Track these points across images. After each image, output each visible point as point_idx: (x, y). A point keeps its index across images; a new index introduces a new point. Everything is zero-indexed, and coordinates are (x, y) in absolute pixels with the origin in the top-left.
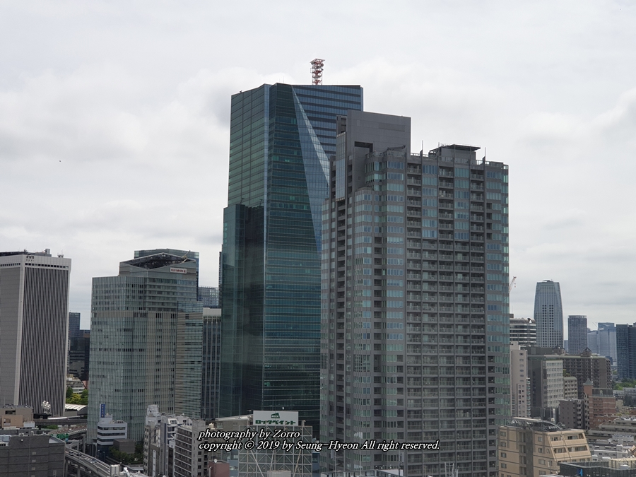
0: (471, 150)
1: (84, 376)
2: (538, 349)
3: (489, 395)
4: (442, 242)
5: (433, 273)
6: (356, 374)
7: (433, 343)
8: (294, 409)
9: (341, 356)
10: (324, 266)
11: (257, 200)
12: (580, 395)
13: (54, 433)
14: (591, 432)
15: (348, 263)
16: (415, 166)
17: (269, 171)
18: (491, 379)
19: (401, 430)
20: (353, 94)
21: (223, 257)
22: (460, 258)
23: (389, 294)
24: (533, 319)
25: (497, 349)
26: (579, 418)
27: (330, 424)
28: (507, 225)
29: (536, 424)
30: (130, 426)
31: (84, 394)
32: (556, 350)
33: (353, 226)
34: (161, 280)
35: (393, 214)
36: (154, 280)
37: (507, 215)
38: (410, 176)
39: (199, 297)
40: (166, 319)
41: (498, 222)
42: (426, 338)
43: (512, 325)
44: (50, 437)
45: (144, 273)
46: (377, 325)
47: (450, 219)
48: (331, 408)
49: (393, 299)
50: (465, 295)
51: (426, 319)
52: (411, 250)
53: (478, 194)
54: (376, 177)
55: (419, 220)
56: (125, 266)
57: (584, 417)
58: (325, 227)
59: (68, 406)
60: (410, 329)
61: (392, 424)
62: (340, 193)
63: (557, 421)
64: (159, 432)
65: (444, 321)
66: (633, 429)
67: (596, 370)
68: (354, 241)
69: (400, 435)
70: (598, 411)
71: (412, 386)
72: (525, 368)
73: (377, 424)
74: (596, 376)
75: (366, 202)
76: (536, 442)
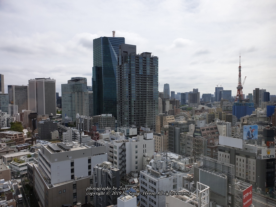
0: (150, 54)
1: (60, 107)
2: (164, 99)
3: (154, 109)
4: (144, 75)
5: (142, 82)
6: (125, 105)
7: (142, 98)
8: (111, 113)
9: (121, 101)
10: (117, 81)
11: (100, 65)
12: (173, 108)
13: (54, 120)
14: (175, 116)
15: (123, 80)
16: (137, 57)
17: (103, 58)
18: (154, 105)
19: (135, 117)
20: (123, 39)
21: (93, 79)
22: (148, 79)
23: (132, 87)
24: (163, 92)
25: (156, 99)
26: (172, 113)
27: (119, 117)
28: (158, 71)
29: (164, 115)
30: (72, 118)
31: (61, 111)
32: (168, 99)
33: (123, 71)
34: (78, 85)
35: (133, 69)
36: (76, 85)
37: (158, 69)
38: (136, 59)
39: (87, 89)
40: (80, 94)
41: (156, 70)
42: (140, 97)
43: (159, 94)
44: (53, 121)
45: (74, 83)
46: (129, 94)
47: (145, 70)
48: (119, 113)
49: (133, 88)
50: (149, 87)
51: (140, 93)
52: (137, 77)
53: (152, 64)
54: (129, 60)
55: (139, 70)
56: (69, 81)
57: (174, 113)
58: (117, 72)
59: (57, 114)
60: (137, 95)
61: (133, 116)
62: (120, 64)
63: (168, 114)
64: (79, 119)
65: (144, 93)
66: (184, 115)
67: (176, 103)
68: (124, 75)
69: (135, 118)
70: (177, 112)
71: (137, 107)
72: (161, 103)
73: (130, 116)
74: (176, 104)
75: (126, 66)
76: (164, 118)
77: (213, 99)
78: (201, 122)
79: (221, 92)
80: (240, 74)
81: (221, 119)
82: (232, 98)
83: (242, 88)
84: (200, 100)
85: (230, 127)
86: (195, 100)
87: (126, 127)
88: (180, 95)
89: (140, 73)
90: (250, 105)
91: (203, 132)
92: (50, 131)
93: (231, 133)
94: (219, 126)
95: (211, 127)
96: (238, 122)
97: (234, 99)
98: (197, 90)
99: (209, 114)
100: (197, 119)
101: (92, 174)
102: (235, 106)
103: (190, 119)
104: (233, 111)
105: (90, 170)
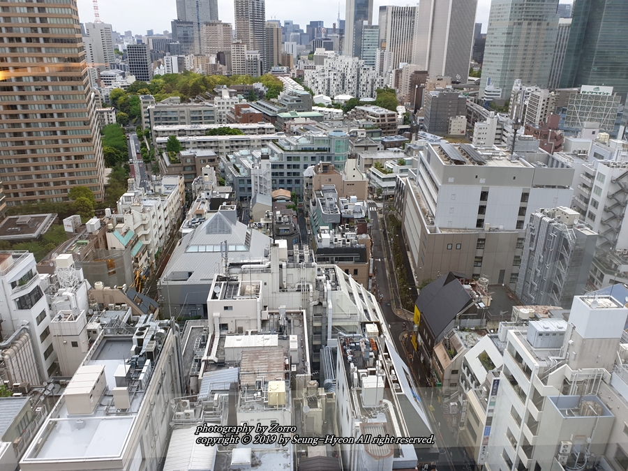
1: (480, 61)
8: (610, 85)
31: (480, 71)
39: (558, 11)
40: (534, 26)
44: (459, 94)
59: (470, 78)
92: (450, 116)
101: (525, 227)
105: (521, 218)
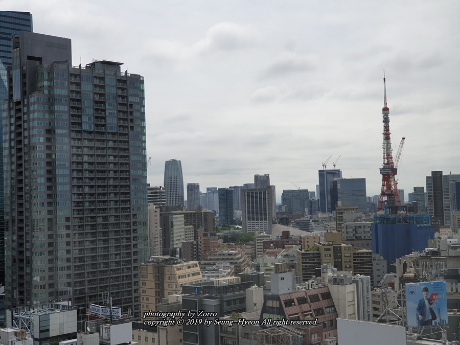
0: (117, 65)
2: (167, 207)
3: (133, 242)
4: (98, 133)
6: (33, 233)
7: (92, 207)
9: (21, 221)
10: (6, 153)
12: (196, 237)
14: (202, 262)
15: (25, 150)
16: (76, 76)
18: (135, 230)
19: (69, 272)
20: (24, 18)
22: (111, 144)
23: (58, 172)
24: (163, 186)
25: (139, 209)
26: (194, 252)
27: (13, 273)
28: (144, 120)
29: (166, 260)
32: (180, 207)
33: (28, 121)
35: (60, 112)
37: (144, 113)
38: (72, 83)
41: (138, 118)
42: (87, 204)
43: (149, 191)
46: (49, 196)
47: (103, 115)
48: (14, 261)
49: (61, 176)
50: (115, 172)
51: (87, 190)
52: (74, 139)
53: (123, 97)
54: (46, 83)
55: (80, 116)
57: (198, 252)
58: (5, 122)
60: (75, 198)
61: (62, 269)
62: (17, 96)
63: (181, 257)
65: (100, 191)
66: (230, 258)
67: (206, 220)
68: (29, 133)
69: (69, 276)
70: (207, 248)
71: (77, 239)
72: (158, 221)
73: (51, 269)
74: (206, 224)
75: (38, 102)
76: (166, 272)
77: (313, 204)
78: (282, 279)
79: (335, 183)
80: (387, 128)
81: (338, 266)
82: (368, 201)
83: (395, 171)
84: (275, 211)
85: (368, 291)
86: (261, 211)
87: (39, 308)
88: (216, 196)
89: (85, 127)
90: (419, 220)
91: (288, 311)
93: (371, 309)
94: (334, 289)
95: (312, 292)
96: (389, 272)
97: (374, 205)
98: (267, 178)
99: (303, 251)
100: (271, 270)
102: (380, 226)
103: (248, 271)
104: (374, 240)
